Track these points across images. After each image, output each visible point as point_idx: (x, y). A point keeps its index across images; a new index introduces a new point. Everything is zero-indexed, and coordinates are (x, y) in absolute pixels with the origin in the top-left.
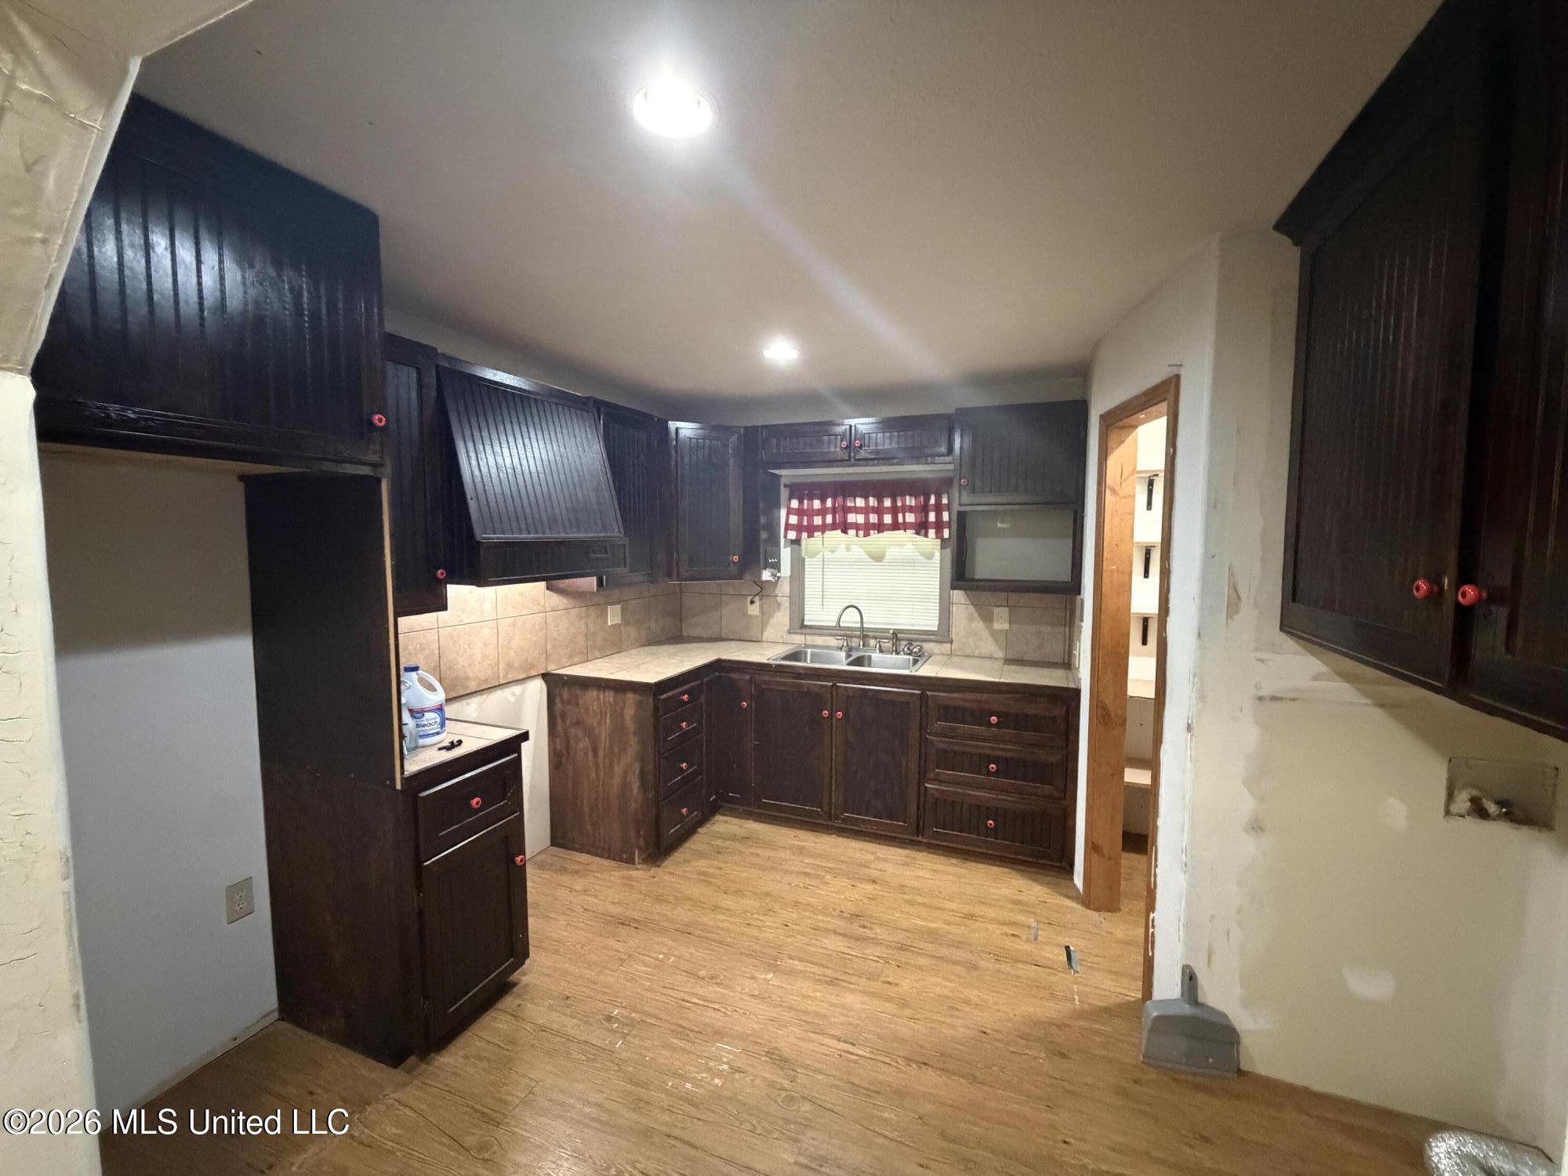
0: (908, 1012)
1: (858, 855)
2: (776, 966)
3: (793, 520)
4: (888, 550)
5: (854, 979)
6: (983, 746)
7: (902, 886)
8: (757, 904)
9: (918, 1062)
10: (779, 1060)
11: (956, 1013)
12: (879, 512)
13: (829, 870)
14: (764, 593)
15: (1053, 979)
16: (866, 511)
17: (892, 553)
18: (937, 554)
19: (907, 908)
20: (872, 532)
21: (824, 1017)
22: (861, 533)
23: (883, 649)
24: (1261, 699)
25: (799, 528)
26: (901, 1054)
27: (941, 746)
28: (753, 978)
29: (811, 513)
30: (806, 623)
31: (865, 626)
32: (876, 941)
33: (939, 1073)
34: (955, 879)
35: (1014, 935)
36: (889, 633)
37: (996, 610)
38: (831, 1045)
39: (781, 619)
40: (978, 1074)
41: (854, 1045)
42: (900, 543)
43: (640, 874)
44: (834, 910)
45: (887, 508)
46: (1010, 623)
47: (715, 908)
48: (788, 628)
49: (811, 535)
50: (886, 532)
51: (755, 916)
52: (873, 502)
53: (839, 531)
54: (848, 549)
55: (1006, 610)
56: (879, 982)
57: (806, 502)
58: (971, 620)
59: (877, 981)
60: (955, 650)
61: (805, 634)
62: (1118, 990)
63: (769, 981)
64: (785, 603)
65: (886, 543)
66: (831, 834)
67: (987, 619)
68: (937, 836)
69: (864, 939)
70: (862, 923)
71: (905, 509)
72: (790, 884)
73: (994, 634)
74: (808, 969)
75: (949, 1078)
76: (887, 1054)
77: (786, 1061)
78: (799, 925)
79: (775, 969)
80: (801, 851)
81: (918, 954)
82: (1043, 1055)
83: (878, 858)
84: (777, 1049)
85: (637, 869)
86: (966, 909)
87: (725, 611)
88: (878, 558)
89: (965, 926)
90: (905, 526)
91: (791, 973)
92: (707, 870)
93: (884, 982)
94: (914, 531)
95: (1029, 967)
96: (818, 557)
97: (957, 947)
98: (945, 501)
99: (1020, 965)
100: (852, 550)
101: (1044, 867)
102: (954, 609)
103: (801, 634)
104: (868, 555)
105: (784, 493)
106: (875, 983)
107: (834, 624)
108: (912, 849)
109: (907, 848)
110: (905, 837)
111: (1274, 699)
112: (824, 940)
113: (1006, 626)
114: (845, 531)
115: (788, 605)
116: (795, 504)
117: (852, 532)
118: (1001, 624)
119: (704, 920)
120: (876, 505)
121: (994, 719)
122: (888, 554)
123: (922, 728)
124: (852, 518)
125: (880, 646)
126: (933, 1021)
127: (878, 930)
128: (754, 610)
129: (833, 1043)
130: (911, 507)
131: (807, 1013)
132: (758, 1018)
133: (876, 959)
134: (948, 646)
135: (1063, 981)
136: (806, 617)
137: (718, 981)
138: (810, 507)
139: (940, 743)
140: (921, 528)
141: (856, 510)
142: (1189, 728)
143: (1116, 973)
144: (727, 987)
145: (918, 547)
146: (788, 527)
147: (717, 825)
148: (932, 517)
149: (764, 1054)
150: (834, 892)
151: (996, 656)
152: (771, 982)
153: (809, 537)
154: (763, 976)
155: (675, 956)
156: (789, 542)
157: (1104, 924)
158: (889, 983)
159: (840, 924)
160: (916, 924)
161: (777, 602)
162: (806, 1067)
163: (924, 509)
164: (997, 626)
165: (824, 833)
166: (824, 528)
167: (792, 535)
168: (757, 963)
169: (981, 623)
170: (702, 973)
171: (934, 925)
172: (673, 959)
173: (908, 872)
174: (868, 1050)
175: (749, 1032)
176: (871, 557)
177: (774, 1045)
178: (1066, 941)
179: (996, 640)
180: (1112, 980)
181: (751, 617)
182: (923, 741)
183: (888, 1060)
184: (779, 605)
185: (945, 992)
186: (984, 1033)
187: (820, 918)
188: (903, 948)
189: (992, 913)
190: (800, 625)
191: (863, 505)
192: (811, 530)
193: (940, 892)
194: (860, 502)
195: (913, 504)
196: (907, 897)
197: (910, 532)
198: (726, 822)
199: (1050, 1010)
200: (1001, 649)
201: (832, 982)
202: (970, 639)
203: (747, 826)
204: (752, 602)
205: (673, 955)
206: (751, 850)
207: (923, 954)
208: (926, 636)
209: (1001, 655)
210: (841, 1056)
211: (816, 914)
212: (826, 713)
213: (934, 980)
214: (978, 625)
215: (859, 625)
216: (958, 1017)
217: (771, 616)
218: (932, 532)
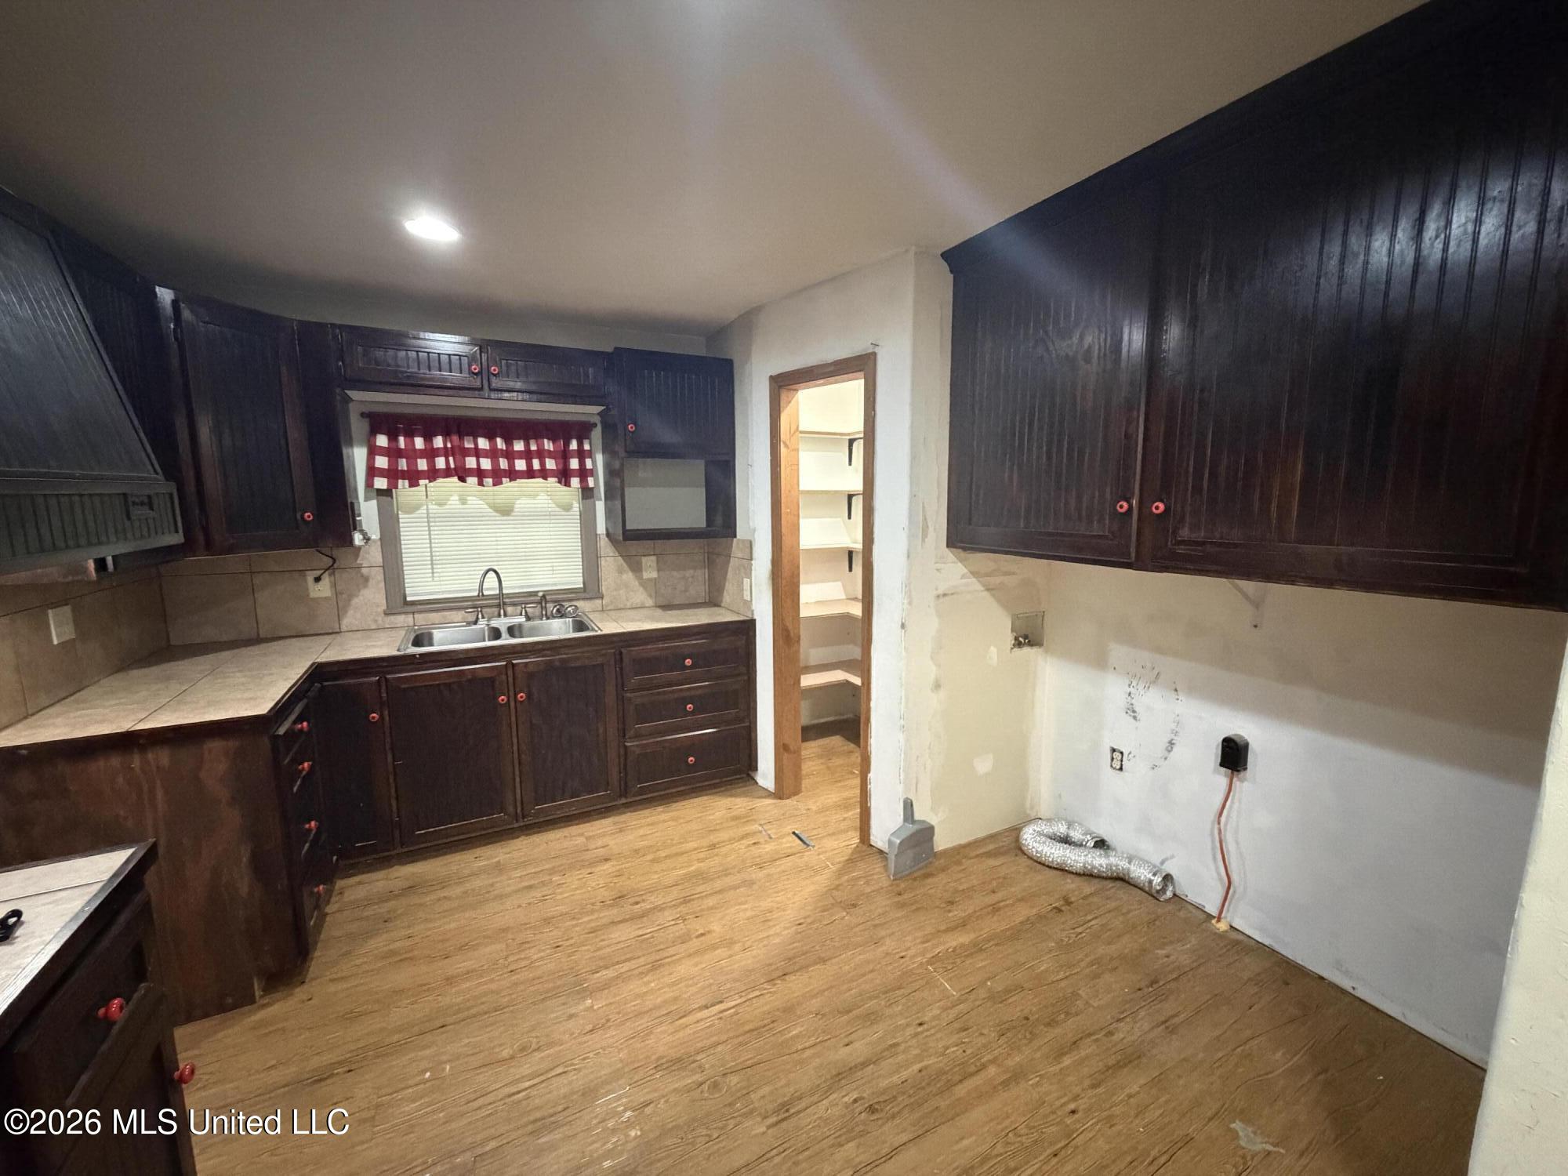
0: (737, 947)
1: (566, 844)
2: (585, 990)
3: (382, 462)
4: (518, 502)
5: (671, 951)
6: (681, 690)
7: (636, 851)
8: (498, 947)
9: (779, 977)
10: (677, 1064)
11: (771, 924)
12: (510, 455)
13: (552, 871)
14: (335, 566)
15: (806, 859)
16: (493, 454)
17: (521, 504)
18: (576, 505)
19: (657, 867)
20: (504, 480)
21: (676, 999)
22: (489, 481)
23: (530, 615)
24: (938, 596)
25: (393, 474)
26: (763, 981)
27: (639, 701)
28: (571, 1016)
29: (412, 455)
30: (409, 599)
31: (505, 592)
32: (660, 909)
33: (799, 974)
34: (674, 823)
35: (755, 843)
36: (537, 596)
37: (644, 560)
38: (705, 1016)
39: (373, 596)
40: (823, 955)
41: (721, 1002)
42: (532, 493)
43: (278, 1009)
44: (593, 904)
45: (519, 452)
46: (658, 571)
47: (450, 980)
48: (385, 607)
49: (414, 483)
50: (518, 480)
51: (511, 959)
52: (500, 443)
53: (455, 479)
54: (463, 501)
55: (654, 558)
56: (695, 940)
57: (402, 439)
58: (620, 572)
59: (691, 939)
60: (607, 606)
61: (413, 613)
62: (844, 844)
63: (592, 1007)
64: (377, 576)
65: (516, 493)
66: (518, 837)
67: (636, 568)
68: (642, 791)
69: (644, 915)
70: (632, 900)
71: (541, 454)
72: (520, 906)
73: (644, 584)
74: (623, 970)
75: (807, 972)
76: (753, 989)
77: (679, 1060)
78: (572, 938)
79: (588, 993)
80: (499, 868)
81: (702, 898)
82: (845, 914)
83: (588, 838)
84: (661, 1058)
85: (264, 1006)
86: (705, 842)
87: (262, 597)
88: (505, 511)
89: (717, 855)
90: (544, 474)
91: (605, 986)
92: (391, 947)
93: (698, 937)
94: (556, 479)
95: (784, 861)
96: (419, 512)
97: (726, 875)
98: (587, 447)
99: (778, 863)
100: (469, 502)
101: (731, 783)
102: (603, 562)
103: (406, 613)
104: (491, 507)
105: (358, 426)
106: (691, 943)
107: (476, 594)
108: (615, 815)
109: (610, 817)
110: (598, 807)
111: (945, 595)
112: (612, 936)
113: (654, 575)
114: (462, 479)
115: (381, 577)
116: (382, 441)
117: (472, 480)
118: (651, 574)
119: (445, 1001)
120: (504, 448)
121: (688, 662)
122: (516, 506)
123: (621, 686)
124: (471, 462)
125: (526, 612)
126: (761, 940)
127: (652, 899)
128: (322, 590)
129: (706, 1013)
130: (549, 451)
131: (657, 1007)
132: (617, 1047)
133: (673, 923)
134: (598, 602)
135: (810, 857)
136: (408, 591)
137: (534, 1046)
138: (410, 447)
139: (637, 698)
140: (564, 476)
141: (478, 453)
142: (903, 626)
143: (833, 834)
144: (550, 1045)
145: (553, 497)
146: (372, 472)
147: (346, 895)
148: (574, 464)
149: (654, 1071)
150: (576, 889)
151: (647, 605)
152: (595, 1007)
153: (411, 486)
154: (581, 1007)
155: (449, 1061)
156: (375, 493)
157: (800, 805)
158: (702, 935)
159: (614, 913)
160: (677, 875)
161: (362, 576)
162: (702, 1050)
163: (564, 456)
164: (646, 575)
165: (509, 839)
166: (433, 474)
167: (381, 483)
168: (562, 999)
169: (630, 574)
170: (505, 1053)
171: (693, 868)
172: (448, 1067)
173: (630, 837)
174: (736, 997)
175: (620, 1065)
176: (496, 511)
177: (654, 1057)
178: (789, 829)
179: (645, 588)
180: (835, 840)
181: (316, 600)
182: (621, 700)
183: (757, 993)
184: (366, 580)
185: (749, 914)
186: (800, 924)
187: (586, 919)
188: (686, 901)
189: (724, 835)
190: (399, 602)
191: (487, 447)
192: (413, 478)
193: (672, 840)
194: (483, 443)
195: (552, 449)
196: (649, 857)
197: (552, 480)
198: (360, 883)
199: (823, 880)
200: (651, 596)
201: (655, 966)
202: (621, 592)
203: (397, 874)
204: (318, 579)
205: (445, 1063)
206: (433, 897)
207: (706, 896)
208: (573, 594)
209: (650, 602)
210: (721, 1018)
211: (579, 919)
212: (502, 699)
213: (732, 910)
214: (629, 576)
215: (497, 592)
216: (774, 926)
217: (351, 597)
218: (575, 482)
